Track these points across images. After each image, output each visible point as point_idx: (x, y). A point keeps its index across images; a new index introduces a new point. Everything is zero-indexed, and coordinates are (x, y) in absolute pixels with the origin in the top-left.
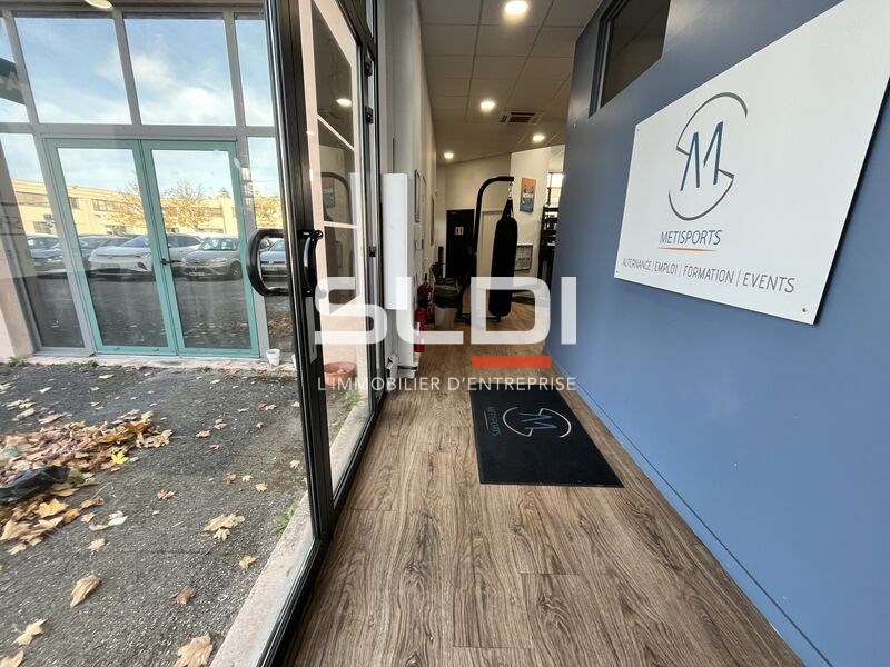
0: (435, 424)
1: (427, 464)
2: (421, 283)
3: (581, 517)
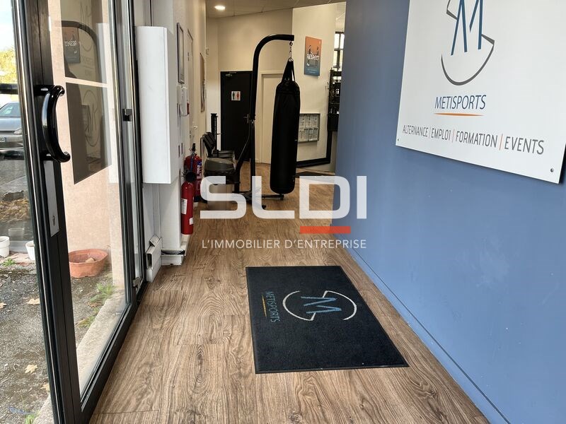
0: (206, 314)
1: (194, 357)
2: (188, 153)
3: (363, 399)
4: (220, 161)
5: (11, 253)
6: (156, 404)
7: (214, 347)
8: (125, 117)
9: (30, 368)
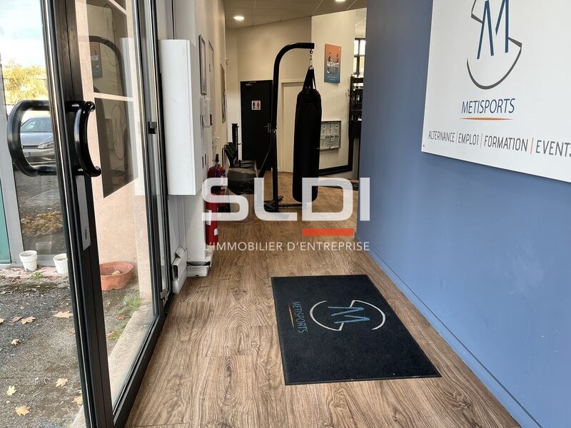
0: (233, 324)
1: (223, 369)
2: (211, 164)
3: (396, 411)
4: (243, 171)
5: (38, 267)
6: (187, 417)
7: (242, 358)
8: (150, 130)
9: (61, 382)
